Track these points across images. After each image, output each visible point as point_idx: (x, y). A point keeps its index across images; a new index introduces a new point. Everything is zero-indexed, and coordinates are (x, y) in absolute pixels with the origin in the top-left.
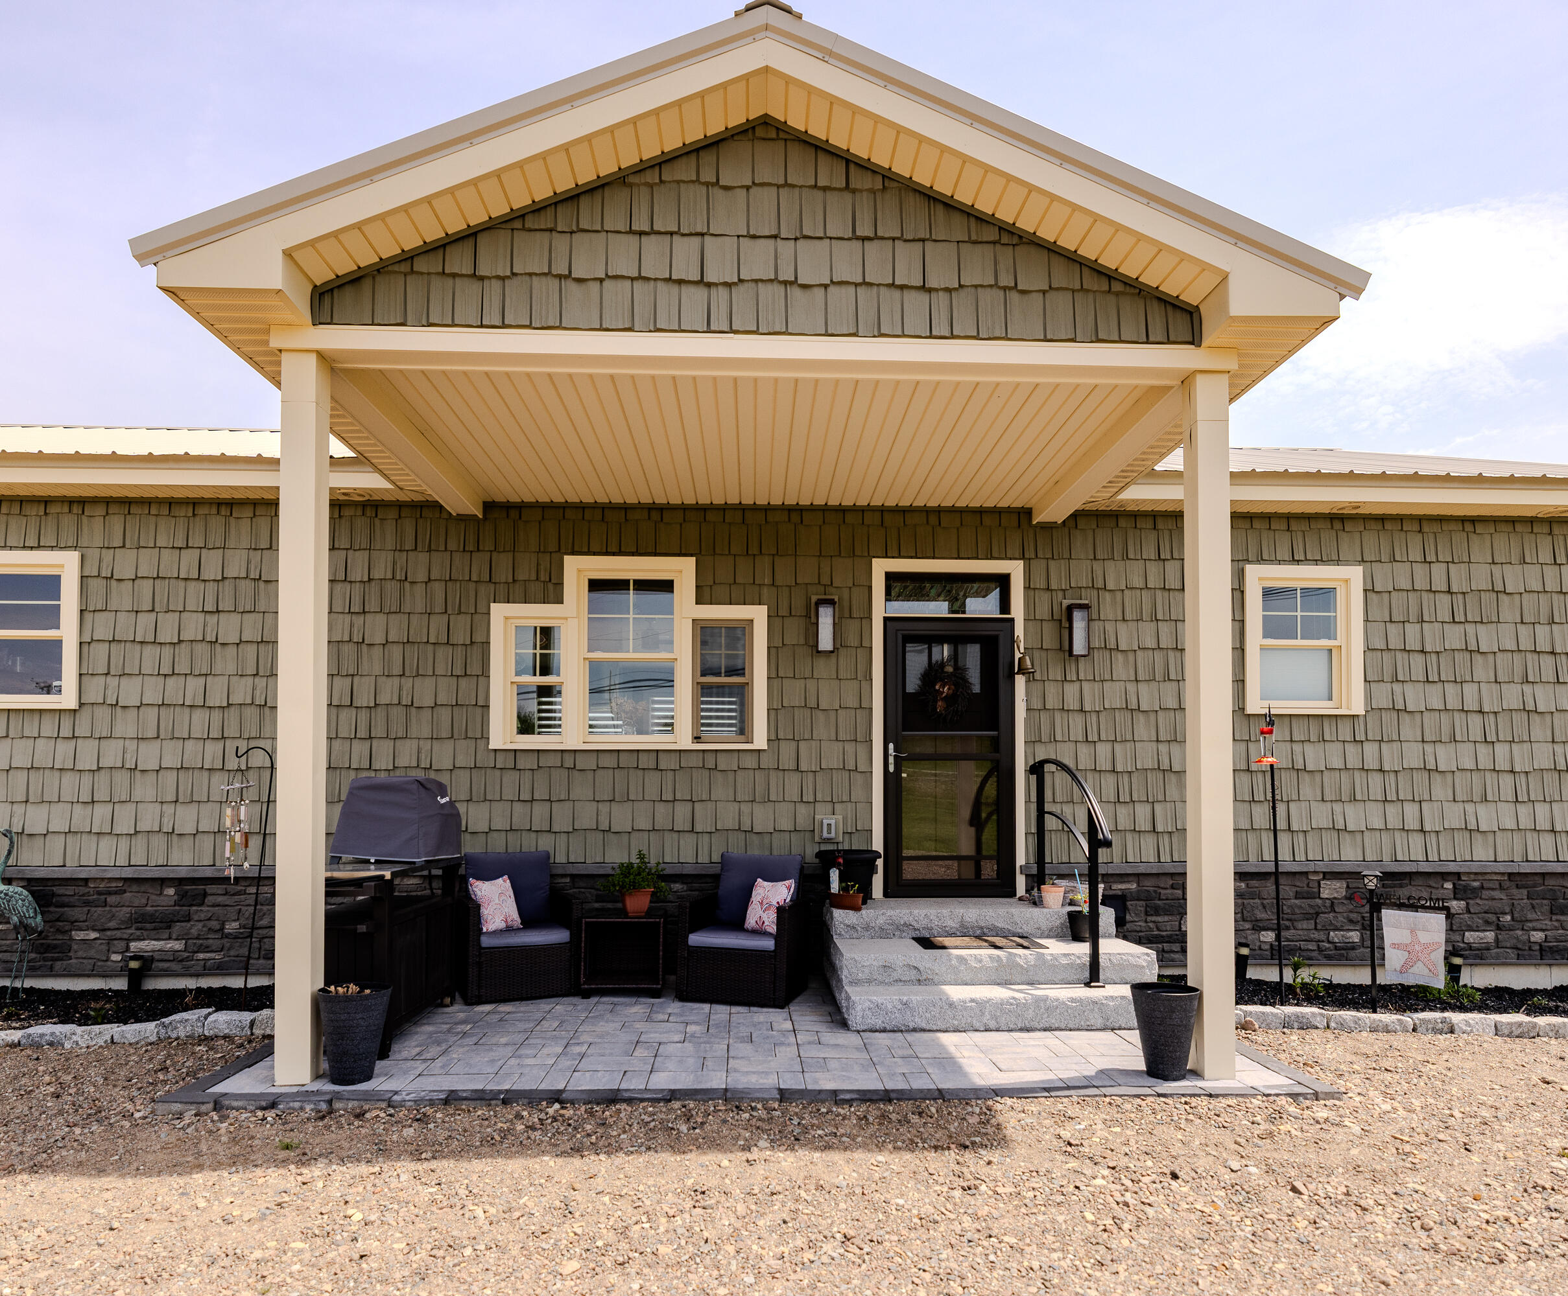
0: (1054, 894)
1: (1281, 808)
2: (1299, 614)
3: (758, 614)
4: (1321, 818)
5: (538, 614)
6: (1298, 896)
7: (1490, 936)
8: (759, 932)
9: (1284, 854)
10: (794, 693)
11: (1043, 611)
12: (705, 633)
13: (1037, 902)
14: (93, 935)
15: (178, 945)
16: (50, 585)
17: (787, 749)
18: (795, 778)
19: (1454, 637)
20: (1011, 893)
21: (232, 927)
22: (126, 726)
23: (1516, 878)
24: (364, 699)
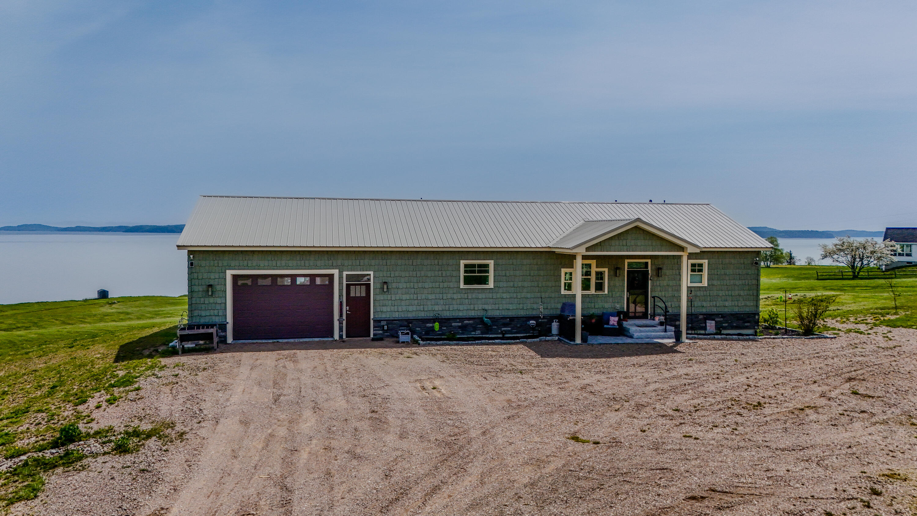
0: (657, 318)
1: (693, 303)
2: (697, 268)
3: (606, 270)
4: (699, 304)
5: (568, 270)
6: (695, 318)
7: (727, 325)
8: (613, 325)
9: (693, 311)
10: (612, 283)
11: (654, 267)
12: (597, 273)
13: (654, 320)
14: (496, 327)
15: (509, 329)
16: (487, 266)
17: (610, 294)
18: (612, 298)
19: (723, 272)
20: (648, 318)
21: (518, 325)
22: (501, 290)
23: (732, 315)
24: (540, 286)
